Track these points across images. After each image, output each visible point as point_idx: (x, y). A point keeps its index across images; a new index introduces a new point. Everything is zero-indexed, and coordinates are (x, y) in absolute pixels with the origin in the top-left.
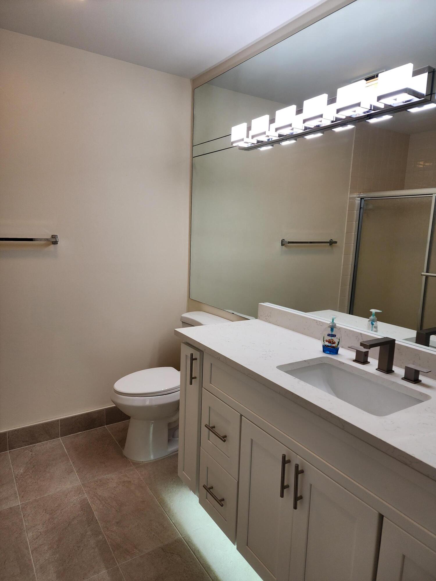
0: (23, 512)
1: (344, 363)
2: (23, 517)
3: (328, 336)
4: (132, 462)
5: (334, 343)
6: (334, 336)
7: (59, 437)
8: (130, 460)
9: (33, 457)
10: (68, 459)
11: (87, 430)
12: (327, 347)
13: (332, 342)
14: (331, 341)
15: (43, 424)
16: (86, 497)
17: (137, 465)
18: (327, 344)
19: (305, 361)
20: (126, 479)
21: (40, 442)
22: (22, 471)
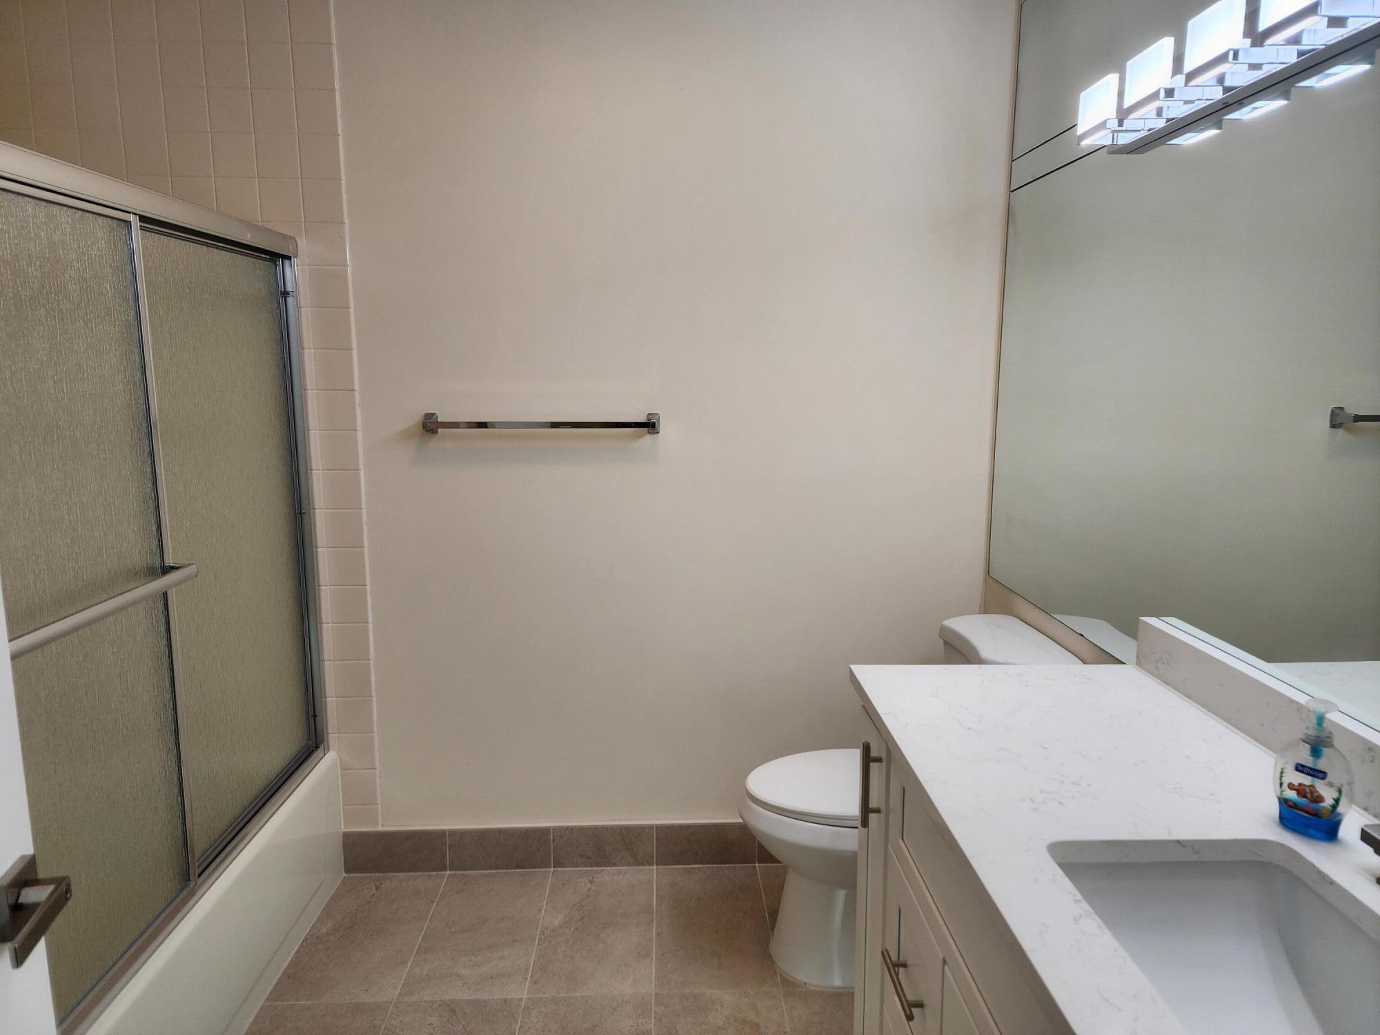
0: (522, 1017)
1: (1332, 883)
2: (518, 1028)
3: (1297, 769)
4: (781, 975)
5: (1320, 799)
6: (1320, 775)
7: (652, 865)
8: (777, 970)
9: (589, 896)
10: (653, 921)
11: (714, 863)
12: (1290, 806)
13: (1312, 795)
14: (1308, 790)
15: (621, 828)
16: (651, 1030)
17: (790, 986)
18: (1292, 795)
19: (1178, 842)
20: (751, 1016)
21: (614, 865)
22: (557, 923)
